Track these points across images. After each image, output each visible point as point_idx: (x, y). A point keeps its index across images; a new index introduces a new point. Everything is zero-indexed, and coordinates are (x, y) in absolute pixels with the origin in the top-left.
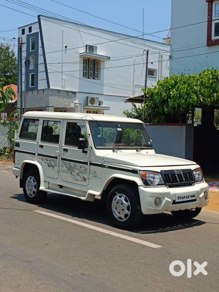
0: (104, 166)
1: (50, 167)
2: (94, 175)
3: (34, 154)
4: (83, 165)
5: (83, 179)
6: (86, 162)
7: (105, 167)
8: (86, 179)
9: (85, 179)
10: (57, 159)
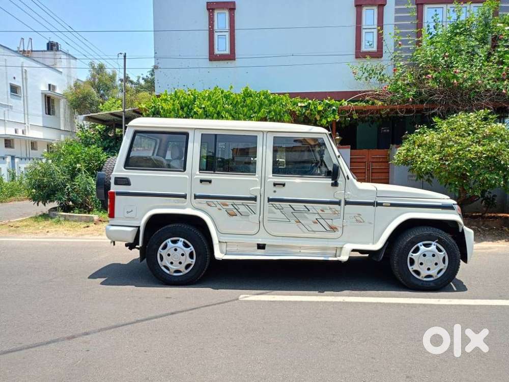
0: (381, 204)
1: (236, 215)
2: (357, 220)
3: (185, 197)
4: (328, 205)
5: (328, 229)
6: (338, 200)
7: (383, 206)
8: (338, 228)
9: (334, 229)
10: (256, 201)
